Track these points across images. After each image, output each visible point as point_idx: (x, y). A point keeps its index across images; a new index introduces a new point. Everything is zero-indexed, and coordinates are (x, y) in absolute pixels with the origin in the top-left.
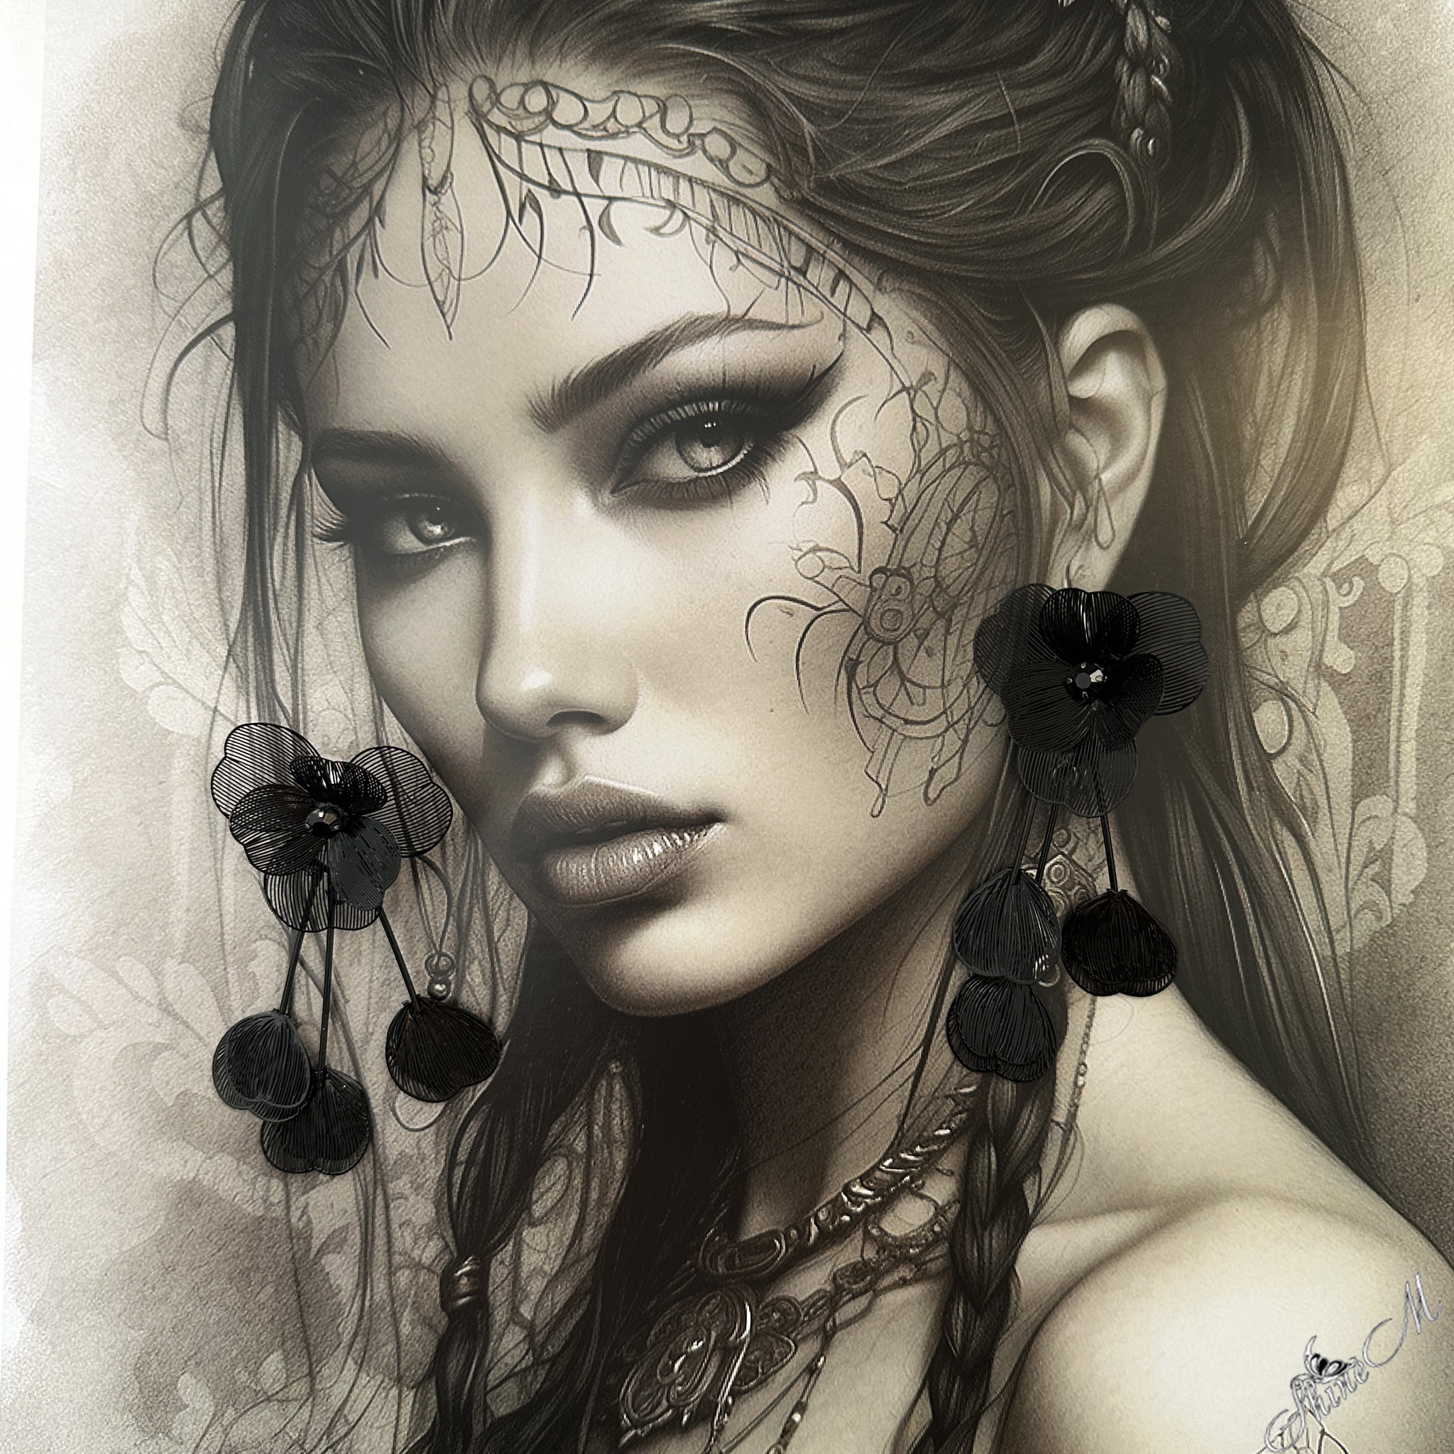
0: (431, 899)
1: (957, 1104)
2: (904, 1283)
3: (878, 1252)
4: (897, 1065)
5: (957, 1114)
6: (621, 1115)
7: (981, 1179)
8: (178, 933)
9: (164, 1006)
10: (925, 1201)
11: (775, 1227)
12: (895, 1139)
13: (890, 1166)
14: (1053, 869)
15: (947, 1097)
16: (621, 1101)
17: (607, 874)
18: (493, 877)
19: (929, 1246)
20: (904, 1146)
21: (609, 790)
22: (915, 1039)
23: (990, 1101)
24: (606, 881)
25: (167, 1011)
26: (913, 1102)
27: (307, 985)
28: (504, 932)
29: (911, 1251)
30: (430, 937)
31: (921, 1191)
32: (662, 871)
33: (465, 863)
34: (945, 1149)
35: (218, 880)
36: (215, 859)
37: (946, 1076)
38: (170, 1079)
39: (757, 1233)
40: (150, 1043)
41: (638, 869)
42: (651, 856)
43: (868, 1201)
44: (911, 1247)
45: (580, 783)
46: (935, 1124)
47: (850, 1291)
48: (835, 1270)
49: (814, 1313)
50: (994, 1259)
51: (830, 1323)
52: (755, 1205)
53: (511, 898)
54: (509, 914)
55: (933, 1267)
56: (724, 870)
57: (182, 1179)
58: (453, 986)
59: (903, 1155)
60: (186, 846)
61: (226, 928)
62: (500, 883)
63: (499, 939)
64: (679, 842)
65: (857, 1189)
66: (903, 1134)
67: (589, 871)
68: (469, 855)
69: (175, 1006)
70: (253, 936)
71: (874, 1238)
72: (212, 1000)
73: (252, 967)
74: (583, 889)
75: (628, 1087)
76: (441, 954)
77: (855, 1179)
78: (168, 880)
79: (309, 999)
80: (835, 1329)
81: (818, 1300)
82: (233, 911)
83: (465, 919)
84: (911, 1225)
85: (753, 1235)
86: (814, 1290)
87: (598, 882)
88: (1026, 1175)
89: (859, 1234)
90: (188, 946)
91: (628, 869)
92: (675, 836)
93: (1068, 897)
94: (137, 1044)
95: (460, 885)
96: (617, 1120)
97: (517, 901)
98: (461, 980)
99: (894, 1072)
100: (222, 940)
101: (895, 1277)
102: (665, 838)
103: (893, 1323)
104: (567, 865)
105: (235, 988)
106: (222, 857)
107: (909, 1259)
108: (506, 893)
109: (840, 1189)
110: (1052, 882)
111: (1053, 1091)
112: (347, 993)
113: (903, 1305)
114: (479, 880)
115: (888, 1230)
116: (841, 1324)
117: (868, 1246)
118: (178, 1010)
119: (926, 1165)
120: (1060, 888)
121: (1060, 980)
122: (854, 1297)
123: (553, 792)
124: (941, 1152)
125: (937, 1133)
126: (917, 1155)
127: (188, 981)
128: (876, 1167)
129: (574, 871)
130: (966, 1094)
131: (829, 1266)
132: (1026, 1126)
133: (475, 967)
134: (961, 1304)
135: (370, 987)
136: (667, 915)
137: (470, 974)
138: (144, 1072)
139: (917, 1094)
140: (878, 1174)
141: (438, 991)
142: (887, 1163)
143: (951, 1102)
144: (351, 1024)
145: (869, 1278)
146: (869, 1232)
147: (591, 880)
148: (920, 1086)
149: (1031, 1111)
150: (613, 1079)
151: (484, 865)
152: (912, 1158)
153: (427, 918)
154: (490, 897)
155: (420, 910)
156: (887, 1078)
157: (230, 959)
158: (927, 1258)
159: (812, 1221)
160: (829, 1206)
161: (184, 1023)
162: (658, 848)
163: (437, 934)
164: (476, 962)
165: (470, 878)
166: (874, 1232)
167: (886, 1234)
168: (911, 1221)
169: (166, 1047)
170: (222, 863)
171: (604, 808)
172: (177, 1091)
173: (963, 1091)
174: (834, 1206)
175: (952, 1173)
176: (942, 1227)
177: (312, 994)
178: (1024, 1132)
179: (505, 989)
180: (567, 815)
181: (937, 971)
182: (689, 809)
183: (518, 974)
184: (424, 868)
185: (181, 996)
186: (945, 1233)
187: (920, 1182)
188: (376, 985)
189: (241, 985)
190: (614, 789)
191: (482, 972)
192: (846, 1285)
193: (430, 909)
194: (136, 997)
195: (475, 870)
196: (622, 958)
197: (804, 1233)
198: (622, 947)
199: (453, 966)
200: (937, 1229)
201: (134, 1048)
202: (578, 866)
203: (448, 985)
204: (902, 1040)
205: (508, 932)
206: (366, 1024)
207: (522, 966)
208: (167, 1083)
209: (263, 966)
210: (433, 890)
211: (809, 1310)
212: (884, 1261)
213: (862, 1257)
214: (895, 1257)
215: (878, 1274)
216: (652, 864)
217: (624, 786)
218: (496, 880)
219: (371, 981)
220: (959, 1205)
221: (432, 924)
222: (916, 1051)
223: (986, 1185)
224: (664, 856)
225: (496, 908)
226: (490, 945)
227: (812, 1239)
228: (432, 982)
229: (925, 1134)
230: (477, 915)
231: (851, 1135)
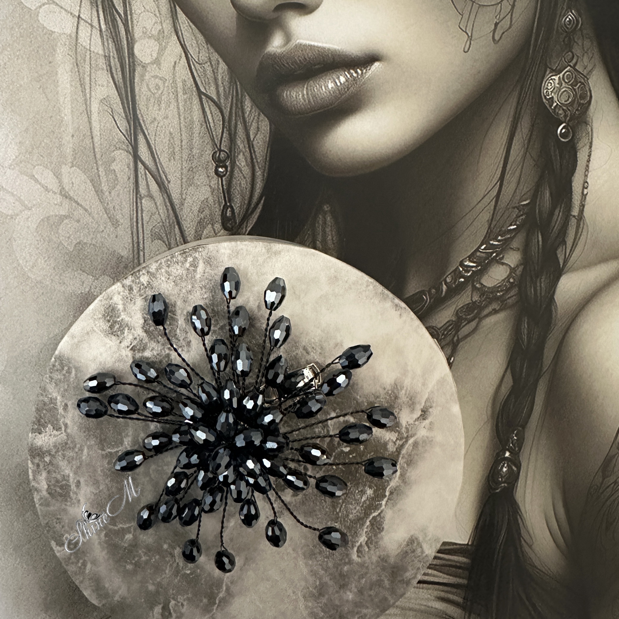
0: (213, 119)
1: (520, 211)
2: (495, 312)
3: (480, 296)
4: (486, 193)
5: (520, 216)
6: (332, 234)
7: (534, 250)
8: (68, 150)
9: (63, 193)
10: (504, 266)
11: (423, 289)
12: (487, 234)
13: (485, 249)
14: (566, 75)
15: (514, 208)
16: (331, 226)
17: (314, 96)
18: (248, 104)
19: (508, 290)
20: (492, 237)
21: (311, 47)
22: (495, 177)
23: (537, 207)
24: (314, 101)
25: (66, 196)
26: (496, 212)
27: (146, 174)
28: (256, 135)
29: (498, 294)
30: (213, 140)
31: (502, 261)
32: (346, 92)
33: (231, 97)
34: (514, 236)
35: (89, 118)
36: (86, 104)
37: (513, 196)
38: (70, 235)
39: (414, 293)
40: (56, 216)
41: (332, 92)
42: (339, 84)
43: (473, 269)
44: (498, 292)
45: (294, 44)
46: (508, 223)
47: (466, 319)
48: (457, 308)
49: (447, 333)
50: (543, 294)
51: (456, 338)
52: (411, 278)
53: (259, 115)
54: (258, 124)
55: (510, 301)
56: (382, 88)
57: (82, 293)
58: (229, 169)
59: (491, 242)
60: (69, 99)
61: (96, 145)
62: (252, 107)
63: (254, 139)
64: (355, 75)
65: (467, 263)
66: (491, 231)
67: (303, 95)
68: (233, 91)
69: (70, 193)
70: (112, 148)
71: (478, 289)
72: (91, 187)
73: (114, 166)
74: (300, 106)
75: (335, 217)
76: (220, 150)
77: (466, 258)
78: (60, 119)
79: (147, 182)
80: (459, 341)
81: (449, 326)
82: (99, 135)
83: (233, 129)
84: (498, 280)
85: (411, 294)
86: (447, 321)
87: (309, 101)
88: (558, 246)
89: (470, 287)
90: (75, 157)
91: (325, 92)
92: (352, 71)
93: (575, 90)
94: (49, 217)
95: (229, 110)
96: (330, 237)
97: (262, 116)
98: (233, 164)
99: (485, 196)
100: (94, 152)
101: (490, 309)
102: (346, 73)
103: (490, 335)
104: (290, 94)
105: (104, 179)
106: (90, 103)
107: (497, 299)
108: (255, 112)
109: (458, 264)
110: (566, 82)
111: (570, 199)
112: (169, 177)
113: (495, 324)
114: (239, 106)
115: (484, 284)
116: (461, 339)
117: (474, 293)
118: (71, 195)
119: (504, 247)
120: (570, 85)
121: (573, 137)
122: (469, 322)
123: (279, 51)
124: (512, 238)
125: (509, 228)
126: (499, 241)
127: (76, 178)
128: (477, 250)
129: (294, 96)
130: (524, 205)
131: (454, 306)
132: (557, 220)
133: (241, 157)
134: (526, 320)
135: (181, 173)
136: (351, 117)
137: (238, 161)
138: (54, 233)
139: (497, 208)
140: (478, 254)
141: (221, 172)
142: (483, 247)
143: (516, 210)
144: (172, 195)
145: (476, 311)
146: (475, 286)
147: (305, 101)
148: (499, 203)
149: (560, 211)
150: (326, 214)
151: (242, 97)
152: (496, 243)
153: (211, 130)
154: (246, 115)
155: (207, 126)
156: (481, 200)
157: (100, 163)
158: (507, 297)
159: (443, 283)
160: (452, 274)
161: (76, 202)
162: (342, 79)
163: (217, 139)
164: (241, 154)
165: (234, 105)
166: (478, 285)
167: (484, 286)
168: (497, 278)
169: (66, 217)
170: (90, 107)
171: (309, 58)
172: (75, 242)
173: (523, 203)
174: (455, 274)
175: (519, 249)
176: (514, 280)
177: (149, 179)
178: (556, 223)
179: (259, 168)
180: (288, 63)
181: (505, 137)
182: (359, 55)
183: (266, 159)
184: (207, 101)
185: (73, 186)
186: (516, 283)
187: (501, 256)
188: (185, 171)
189: (107, 177)
190: (314, 46)
191: (246, 159)
192: (464, 316)
193: (212, 125)
194: (47, 190)
195: (236, 100)
196: (326, 145)
197: (439, 289)
198: (325, 138)
199: (228, 157)
200: (511, 280)
201: (48, 219)
202: (297, 92)
203: (226, 167)
204: (488, 178)
205: (258, 135)
206: (181, 194)
207: (268, 154)
208: (69, 238)
209: (119, 166)
210: (213, 114)
211: (444, 332)
212: (484, 301)
213: (472, 300)
214: (489, 298)
215: (482, 309)
216: (340, 88)
217: (320, 44)
218: (249, 105)
219: (182, 169)
220: (523, 266)
221: (214, 133)
222: (496, 184)
223: (536, 255)
224: (346, 84)
225: (251, 121)
226: (249, 144)
227: (444, 293)
228: (217, 167)
229: (503, 229)
230: (240, 126)
231: (463, 234)
